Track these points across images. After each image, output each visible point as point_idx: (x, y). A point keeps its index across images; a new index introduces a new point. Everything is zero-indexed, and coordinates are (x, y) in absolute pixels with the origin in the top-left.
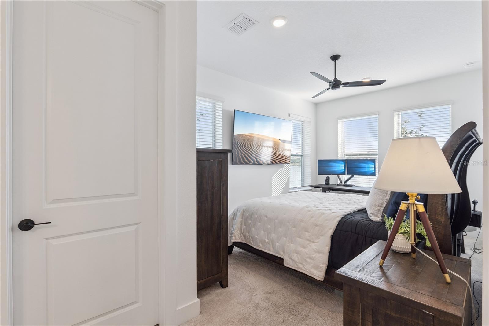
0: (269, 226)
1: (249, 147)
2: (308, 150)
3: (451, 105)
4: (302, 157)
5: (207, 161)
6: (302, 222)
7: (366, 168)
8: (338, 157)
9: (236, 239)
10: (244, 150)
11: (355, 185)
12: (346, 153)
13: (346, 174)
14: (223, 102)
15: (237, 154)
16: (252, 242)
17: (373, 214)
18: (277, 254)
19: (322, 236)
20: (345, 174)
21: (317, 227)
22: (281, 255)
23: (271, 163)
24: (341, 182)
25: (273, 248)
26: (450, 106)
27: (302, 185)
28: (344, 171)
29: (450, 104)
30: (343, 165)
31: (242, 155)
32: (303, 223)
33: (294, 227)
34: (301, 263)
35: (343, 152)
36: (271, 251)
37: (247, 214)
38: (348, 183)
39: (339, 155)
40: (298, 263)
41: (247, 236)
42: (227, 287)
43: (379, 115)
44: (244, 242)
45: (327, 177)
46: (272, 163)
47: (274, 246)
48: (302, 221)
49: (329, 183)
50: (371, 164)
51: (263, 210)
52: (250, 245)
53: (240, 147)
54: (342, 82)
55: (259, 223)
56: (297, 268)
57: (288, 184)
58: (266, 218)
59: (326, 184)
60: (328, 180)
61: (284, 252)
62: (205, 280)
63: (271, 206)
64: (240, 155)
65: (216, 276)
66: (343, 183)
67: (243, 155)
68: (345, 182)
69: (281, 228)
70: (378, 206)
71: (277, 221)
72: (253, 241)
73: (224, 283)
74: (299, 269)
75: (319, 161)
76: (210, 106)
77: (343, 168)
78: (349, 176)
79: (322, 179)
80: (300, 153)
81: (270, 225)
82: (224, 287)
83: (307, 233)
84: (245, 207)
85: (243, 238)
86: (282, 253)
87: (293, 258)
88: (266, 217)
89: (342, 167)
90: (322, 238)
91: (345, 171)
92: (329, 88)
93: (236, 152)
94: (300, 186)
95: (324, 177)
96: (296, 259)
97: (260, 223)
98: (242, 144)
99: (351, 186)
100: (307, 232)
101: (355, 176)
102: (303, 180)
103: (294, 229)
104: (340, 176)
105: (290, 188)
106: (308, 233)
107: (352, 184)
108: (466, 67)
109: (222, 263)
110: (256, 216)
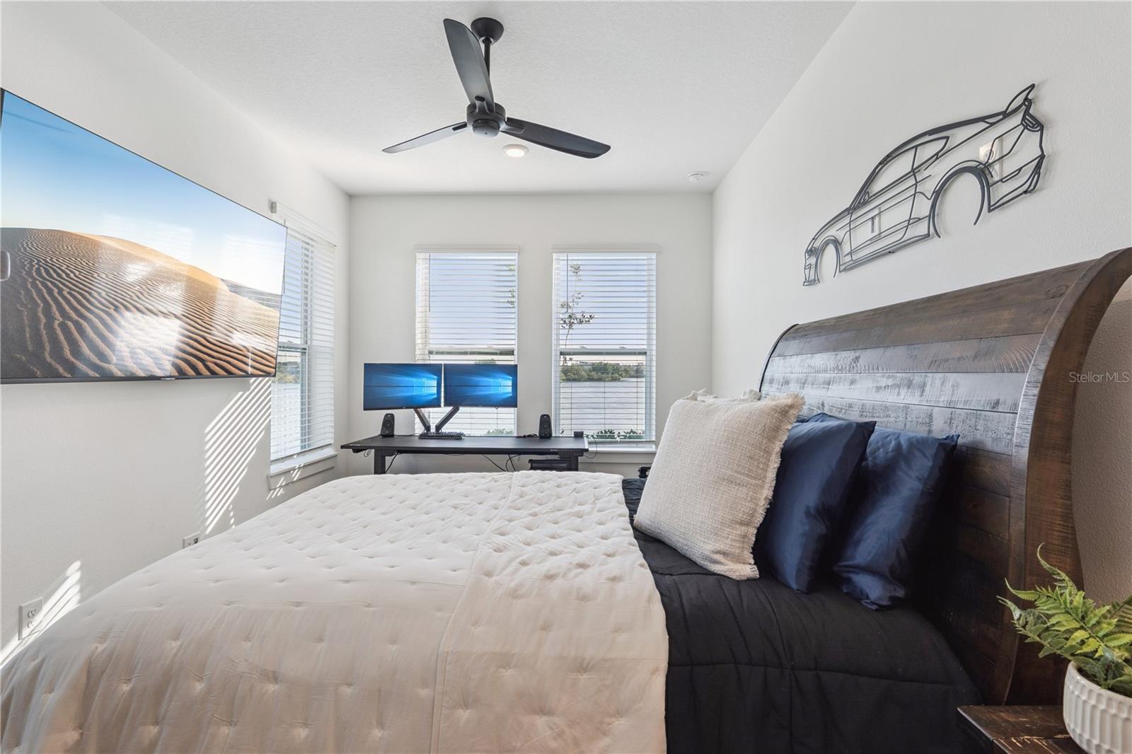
0: (302, 733)
1: (99, 293)
2: (326, 334)
3: (655, 254)
4: (304, 354)
6: (506, 665)
7: (490, 386)
8: (415, 356)
10: (75, 303)
11: (466, 432)
12: (433, 347)
13: (442, 404)
15: (43, 320)
17: (724, 554)
19: (619, 714)
20: (439, 406)
21: (585, 676)
23: (177, 374)
24: (428, 428)
26: (654, 256)
27: (302, 447)
28: (436, 396)
29: (654, 252)
30: (435, 383)
31: (66, 325)
32: (510, 671)
33: (466, 705)
35: (426, 343)
37: (126, 688)
38: (446, 429)
39: (418, 352)
43: (519, 254)
45: (387, 415)
46: (182, 375)
48: (505, 661)
49: (393, 431)
50: (503, 378)
51: (248, 639)
53: (57, 287)
54: (507, 115)
55: (225, 730)
57: (264, 445)
58: (272, 688)
59: (384, 436)
60: (389, 422)
63: (298, 604)
64: (57, 323)
66: (433, 430)
67: (70, 324)
68: (439, 427)
69: (381, 725)
70: (741, 524)
71: (347, 691)
75: (370, 369)
77: (434, 390)
78: (449, 409)
79: (372, 423)
80: (298, 342)
81: (306, 725)
83: (541, 722)
84: (103, 638)
88: (275, 678)
89: (429, 386)
90: (620, 724)
91: (439, 399)
92: (464, 126)
93: (40, 310)
94: (299, 450)
95: (380, 415)
97: (230, 723)
98: (68, 275)
99: (458, 437)
100: (543, 711)
101: (462, 409)
102: (306, 430)
103: (464, 715)
104: (425, 411)
105: (272, 459)
106: (545, 718)
107: (458, 431)
108: (692, 179)
110: (199, 687)
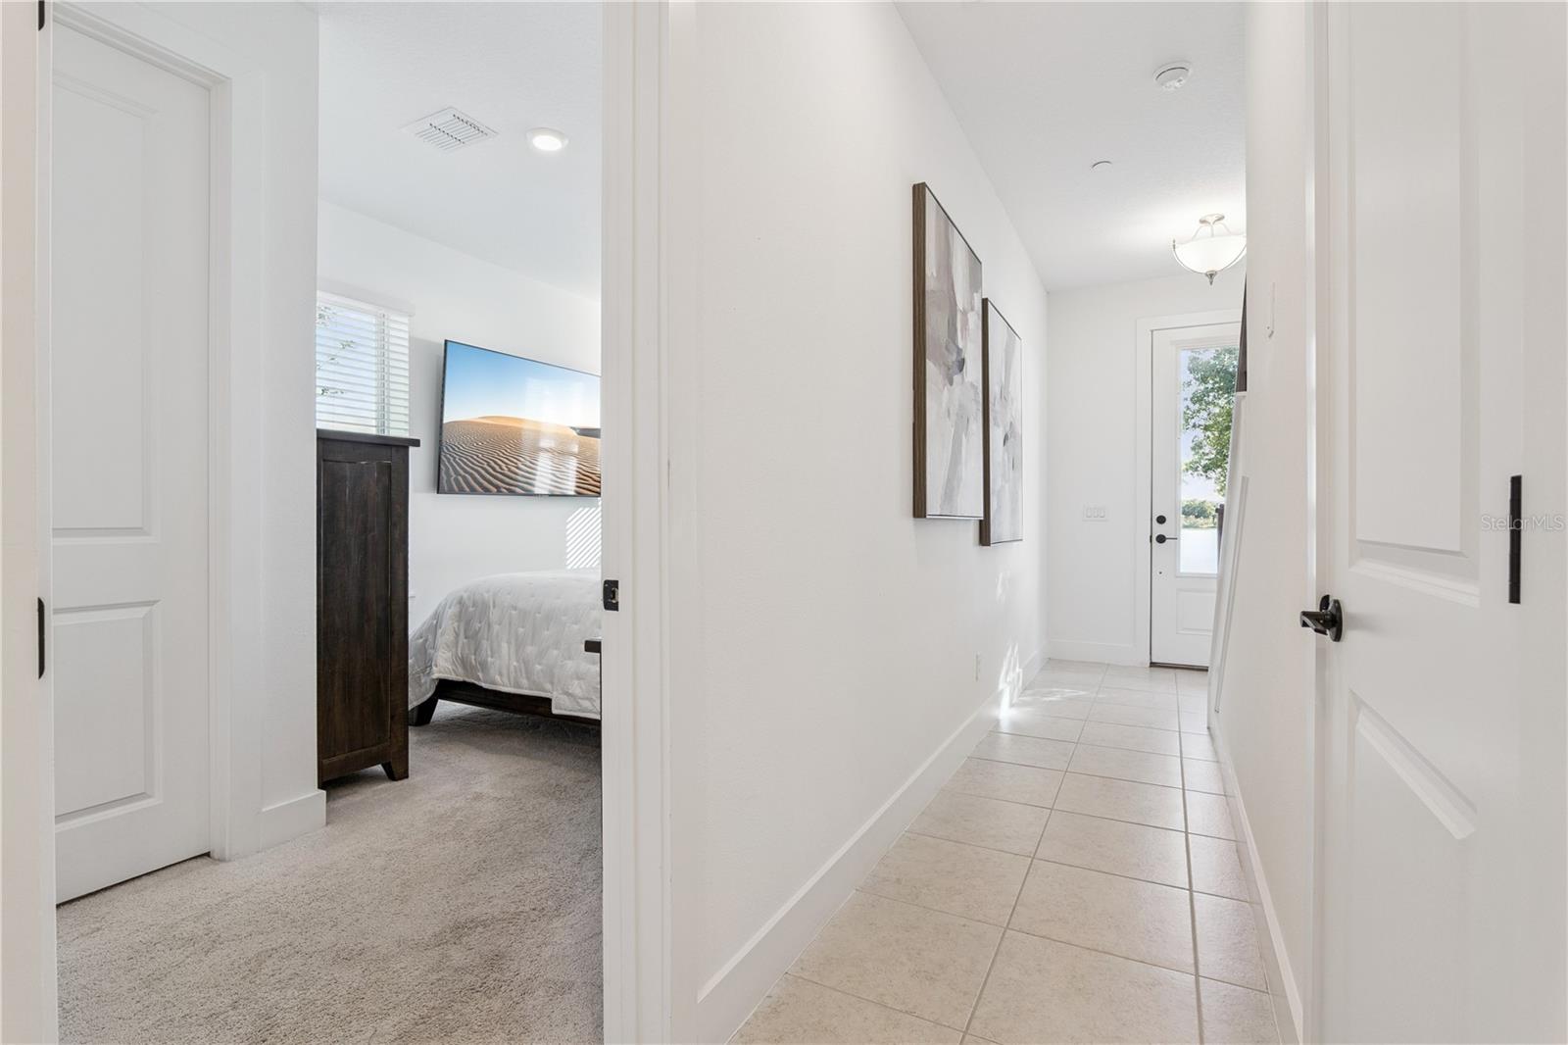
0: (522, 630)
5: (347, 465)
9: (440, 672)
14: (410, 316)
16: (480, 675)
18: (536, 690)
22: (546, 691)
25: (528, 678)
34: (587, 699)
36: (522, 688)
40: (580, 698)
41: (471, 663)
42: (407, 777)
44: (461, 679)
47: (529, 674)
52: (476, 682)
56: (579, 710)
58: (514, 612)
61: (552, 683)
62: (342, 757)
63: (531, 584)
65: (375, 749)
69: (547, 630)
71: (539, 615)
72: (483, 671)
73: (397, 769)
74: (584, 712)
76: (368, 323)
81: (523, 627)
82: (396, 776)
85: (460, 670)
86: (548, 686)
87: (570, 691)
88: (515, 608)
96: (578, 692)
109: (392, 717)
110: (493, 610)
